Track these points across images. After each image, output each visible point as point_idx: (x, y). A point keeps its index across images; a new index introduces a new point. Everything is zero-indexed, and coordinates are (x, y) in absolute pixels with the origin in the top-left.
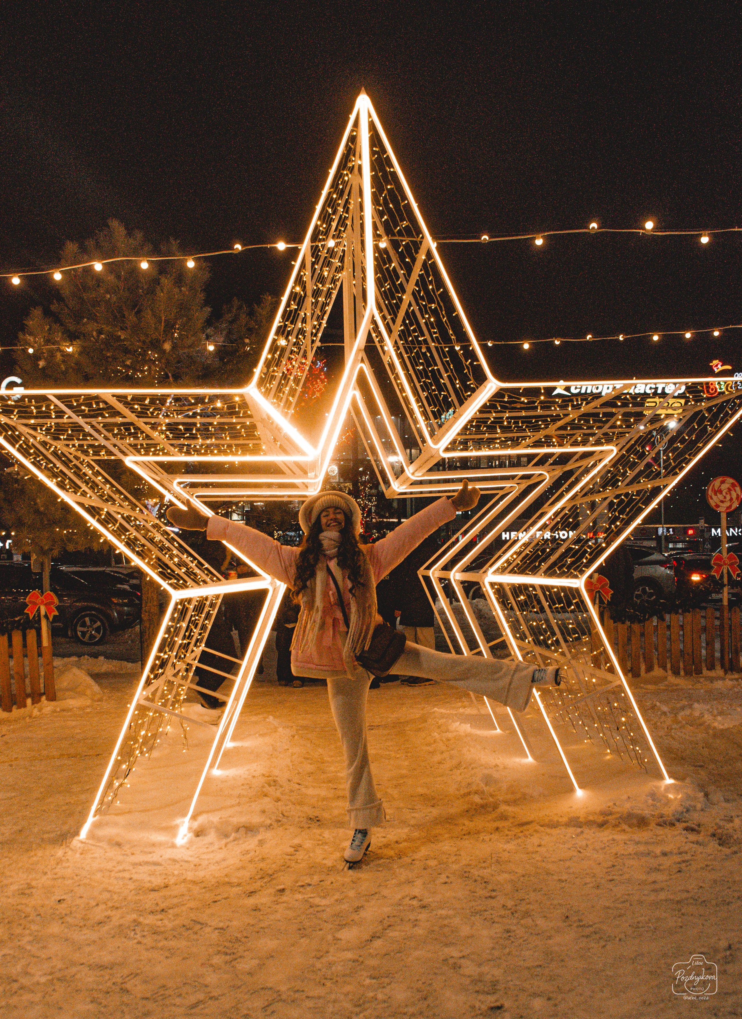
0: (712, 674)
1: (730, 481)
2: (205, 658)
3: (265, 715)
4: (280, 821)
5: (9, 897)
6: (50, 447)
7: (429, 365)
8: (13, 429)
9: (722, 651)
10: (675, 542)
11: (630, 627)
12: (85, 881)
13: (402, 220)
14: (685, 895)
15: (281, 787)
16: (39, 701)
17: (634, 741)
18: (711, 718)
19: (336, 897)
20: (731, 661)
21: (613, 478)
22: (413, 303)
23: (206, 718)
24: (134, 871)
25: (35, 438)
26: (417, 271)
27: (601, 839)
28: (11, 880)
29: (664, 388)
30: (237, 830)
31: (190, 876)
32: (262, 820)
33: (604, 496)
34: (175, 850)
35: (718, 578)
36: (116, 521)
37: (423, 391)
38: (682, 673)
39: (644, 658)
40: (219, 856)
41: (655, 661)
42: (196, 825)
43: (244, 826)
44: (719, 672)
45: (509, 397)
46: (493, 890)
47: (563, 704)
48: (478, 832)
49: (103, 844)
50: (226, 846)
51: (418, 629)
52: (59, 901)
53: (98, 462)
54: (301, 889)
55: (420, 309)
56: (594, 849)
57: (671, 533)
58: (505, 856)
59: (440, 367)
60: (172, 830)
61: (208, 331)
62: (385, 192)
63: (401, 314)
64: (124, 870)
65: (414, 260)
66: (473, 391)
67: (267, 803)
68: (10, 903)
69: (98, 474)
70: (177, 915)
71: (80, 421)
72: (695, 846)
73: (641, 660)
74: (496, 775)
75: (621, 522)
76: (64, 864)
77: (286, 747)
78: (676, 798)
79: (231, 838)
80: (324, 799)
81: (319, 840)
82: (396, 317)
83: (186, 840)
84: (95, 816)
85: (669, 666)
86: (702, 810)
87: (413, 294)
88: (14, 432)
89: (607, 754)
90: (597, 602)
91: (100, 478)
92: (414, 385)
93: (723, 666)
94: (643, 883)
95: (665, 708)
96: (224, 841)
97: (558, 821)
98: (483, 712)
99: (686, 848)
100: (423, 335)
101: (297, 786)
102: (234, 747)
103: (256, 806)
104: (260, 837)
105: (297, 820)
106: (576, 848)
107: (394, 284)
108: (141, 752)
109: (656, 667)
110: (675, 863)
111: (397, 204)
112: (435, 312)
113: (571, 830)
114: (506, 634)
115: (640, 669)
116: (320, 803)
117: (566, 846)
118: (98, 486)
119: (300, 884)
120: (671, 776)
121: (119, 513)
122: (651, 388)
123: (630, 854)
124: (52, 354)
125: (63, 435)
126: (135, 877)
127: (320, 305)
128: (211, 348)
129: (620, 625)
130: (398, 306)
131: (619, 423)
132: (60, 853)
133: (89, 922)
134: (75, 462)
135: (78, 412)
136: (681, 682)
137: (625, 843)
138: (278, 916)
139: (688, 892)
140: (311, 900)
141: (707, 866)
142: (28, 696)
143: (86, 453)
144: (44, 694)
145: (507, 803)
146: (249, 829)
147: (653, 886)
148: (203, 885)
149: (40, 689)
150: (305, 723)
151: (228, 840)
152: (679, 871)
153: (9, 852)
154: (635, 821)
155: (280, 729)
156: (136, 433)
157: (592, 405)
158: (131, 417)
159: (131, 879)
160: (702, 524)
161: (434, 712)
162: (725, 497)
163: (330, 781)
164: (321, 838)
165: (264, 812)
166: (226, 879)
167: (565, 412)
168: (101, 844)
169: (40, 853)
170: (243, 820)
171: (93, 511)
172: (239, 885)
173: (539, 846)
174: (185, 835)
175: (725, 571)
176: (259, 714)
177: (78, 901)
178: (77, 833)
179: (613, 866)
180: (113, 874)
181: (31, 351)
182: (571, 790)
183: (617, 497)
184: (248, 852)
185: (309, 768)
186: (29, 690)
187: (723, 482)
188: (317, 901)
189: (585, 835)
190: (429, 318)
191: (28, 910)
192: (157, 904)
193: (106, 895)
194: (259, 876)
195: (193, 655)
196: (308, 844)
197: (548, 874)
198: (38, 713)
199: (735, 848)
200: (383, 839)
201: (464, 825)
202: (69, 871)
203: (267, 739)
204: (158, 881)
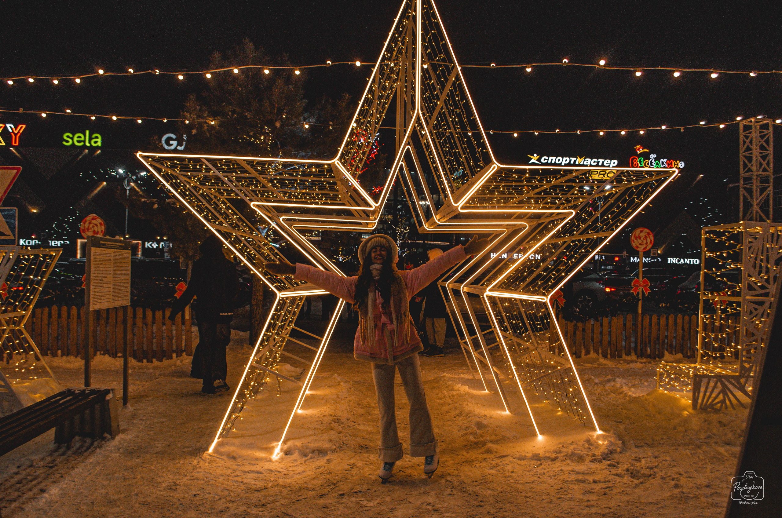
0: (629, 358)
1: (647, 230)
2: (294, 333)
3: (331, 373)
4: (341, 447)
5: (161, 491)
6: (199, 190)
7: (453, 149)
8: (176, 178)
9: (636, 343)
10: (606, 265)
11: (576, 324)
12: (211, 482)
13: (440, 54)
14: (608, 511)
15: (342, 423)
16: (181, 355)
17: (577, 404)
18: (627, 389)
19: (378, 501)
20: (641, 350)
21: (570, 228)
22: (444, 107)
23: (293, 374)
24: (244, 476)
25: (189, 184)
26: (449, 87)
27: (554, 469)
28: (163, 479)
29: (603, 162)
30: (313, 452)
31: (281, 481)
32: (330, 446)
33: (564, 240)
34: (271, 463)
35: (635, 295)
36: (241, 241)
37: (448, 164)
38: (609, 356)
39: (584, 345)
40: (300, 469)
41: (592, 348)
42: (286, 447)
43: (317, 450)
44: (634, 357)
45: (505, 174)
46: (482, 501)
47: (530, 375)
48: (473, 461)
49: (224, 457)
50: (305, 462)
51: (435, 319)
52: (195, 495)
53: (229, 200)
54: (355, 495)
55: (449, 112)
56: (549, 476)
57: (604, 259)
58: (490, 478)
59: (460, 150)
60: (270, 450)
61: (306, 115)
62: (430, 34)
63: (436, 113)
64: (238, 476)
65: (447, 80)
66: (482, 168)
67: (333, 434)
68: (162, 495)
69: (228, 208)
70: (272, 509)
71: (221, 175)
72: (615, 477)
73: (582, 347)
74: (485, 422)
75: (575, 259)
76: (198, 470)
77: (346, 396)
78: (603, 444)
79: (309, 457)
80: (370, 433)
81: (367, 461)
82: (432, 115)
83: (278, 457)
84: (219, 438)
85: (600, 351)
86: (621, 453)
87: (445, 101)
88: (176, 180)
89: (559, 411)
90: (555, 307)
91: (230, 211)
92: (442, 160)
93: (636, 354)
94: (581, 501)
95: (597, 380)
96: (304, 459)
97: (525, 456)
98: (476, 377)
99: (609, 479)
100: (450, 129)
101: (353, 423)
102: (311, 395)
103: (326, 436)
104: (327, 457)
105: (353, 446)
106: (537, 474)
107: (432, 93)
108: (251, 396)
109: (592, 352)
110: (602, 488)
111: (437, 44)
112: (459, 116)
113: (533, 462)
114: (495, 327)
115: (581, 352)
116: (368, 436)
117: (531, 473)
118: (229, 216)
119: (354, 491)
120: (601, 429)
121: (243, 236)
122: (594, 162)
123: (573, 481)
124: (201, 125)
125: (208, 183)
126: (245, 480)
127: (382, 104)
128: (307, 126)
129: (569, 323)
130: (434, 108)
131: (576, 192)
132: (195, 462)
133: (215, 510)
134: (215, 200)
135: (220, 169)
136: (608, 363)
137: (569, 473)
138: (339, 512)
139: (610, 508)
140: (361, 502)
141: (623, 491)
142: (174, 351)
143: (222, 194)
144: (184, 351)
145: (492, 442)
146: (321, 452)
147: (586, 504)
148: (290, 489)
149: (182, 347)
150: (358, 379)
151: (307, 458)
152: (605, 494)
153: (162, 459)
154: (576, 458)
155: (342, 384)
156: (257, 184)
157: (560, 180)
158: (255, 174)
159: (242, 482)
160: (625, 254)
161: (444, 376)
162: (643, 242)
163: (374, 421)
164: (368, 460)
165: (331, 441)
166: (306, 486)
167: (541, 184)
168: (222, 457)
169: (182, 462)
170: (317, 445)
171: (227, 236)
172: (314, 490)
173: (512, 472)
174: (278, 454)
175: (641, 291)
176: (328, 372)
177: (208, 496)
178: (207, 449)
179: (561, 488)
180: (230, 478)
181: (187, 122)
182: (535, 435)
183: (573, 242)
184: (319, 467)
185: (361, 411)
186: (174, 347)
187: (641, 231)
188: (365, 503)
189: (543, 466)
190: (455, 118)
191: (174, 500)
192: (260, 501)
193: (226, 493)
194: (327, 484)
195: (287, 331)
196: (360, 464)
197: (518, 492)
198: (180, 364)
199: (641, 480)
200: (409, 463)
201: (463, 455)
202: (201, 474)
203: (333, 390)
204: (260, 484)
